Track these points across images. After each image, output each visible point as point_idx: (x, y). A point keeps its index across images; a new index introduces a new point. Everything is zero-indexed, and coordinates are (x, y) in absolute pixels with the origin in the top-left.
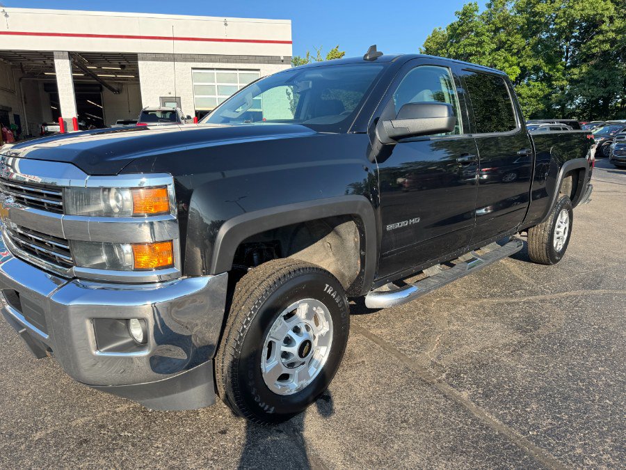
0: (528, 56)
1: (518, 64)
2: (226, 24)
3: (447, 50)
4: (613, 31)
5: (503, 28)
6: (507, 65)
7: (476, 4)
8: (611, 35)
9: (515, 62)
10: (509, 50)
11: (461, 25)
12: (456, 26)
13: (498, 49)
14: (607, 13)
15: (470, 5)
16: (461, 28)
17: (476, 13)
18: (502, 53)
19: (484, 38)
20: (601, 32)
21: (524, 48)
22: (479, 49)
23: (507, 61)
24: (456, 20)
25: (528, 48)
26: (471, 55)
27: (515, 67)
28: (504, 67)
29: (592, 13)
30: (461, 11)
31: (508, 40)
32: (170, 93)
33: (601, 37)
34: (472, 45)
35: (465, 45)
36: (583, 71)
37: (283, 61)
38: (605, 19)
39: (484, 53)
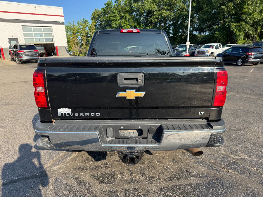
0: (132, 22)
1: (129, 25)
2: (35, 7)
3: (103, 18)
4: (157, 15)
5: (122, 11)
6: (125, 25)
7: (111, 1)
8: (157, 16)
9: (128, 24)
10: (125, 19)
11: (107, 9)
12: (105, 9)
13: (121, 19)
14: (155, 9)
15: (109, 1)
16: (107, 10)
17: (112, 5)
18: (123, 20)
19: (116, 14)
20: (154, 15)
21: (130, 19)
22: (115, 18)
23: (125, 23)
24: (105, 6)
25: (131, 19)
26: (112, 20)
27: (128, 26)
28: (124, 26)
29: (151, 8)
30: (106, 3)
31: (124, 16)
32: (12, 37)
33: (154, 17)
34: (112, 17)
35: (110, 17)
36: (150, 28)
37: (61, 23)
38: (155, 11)
39: (117, 20)
